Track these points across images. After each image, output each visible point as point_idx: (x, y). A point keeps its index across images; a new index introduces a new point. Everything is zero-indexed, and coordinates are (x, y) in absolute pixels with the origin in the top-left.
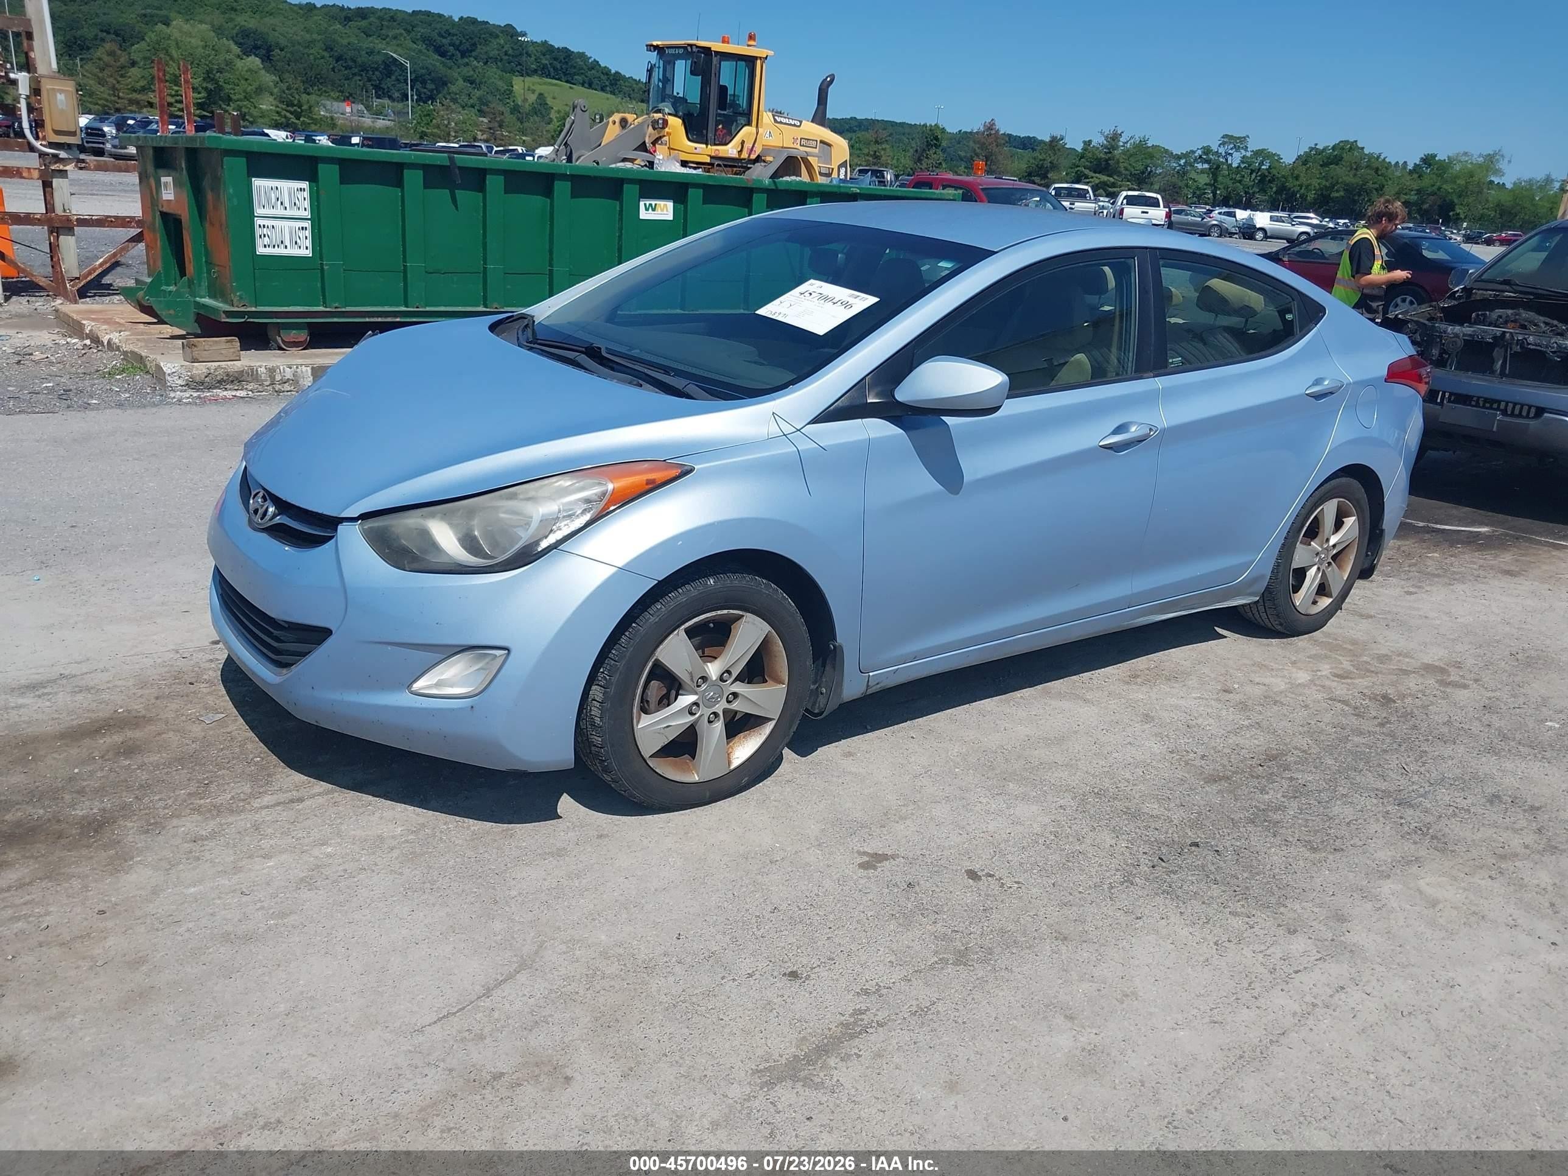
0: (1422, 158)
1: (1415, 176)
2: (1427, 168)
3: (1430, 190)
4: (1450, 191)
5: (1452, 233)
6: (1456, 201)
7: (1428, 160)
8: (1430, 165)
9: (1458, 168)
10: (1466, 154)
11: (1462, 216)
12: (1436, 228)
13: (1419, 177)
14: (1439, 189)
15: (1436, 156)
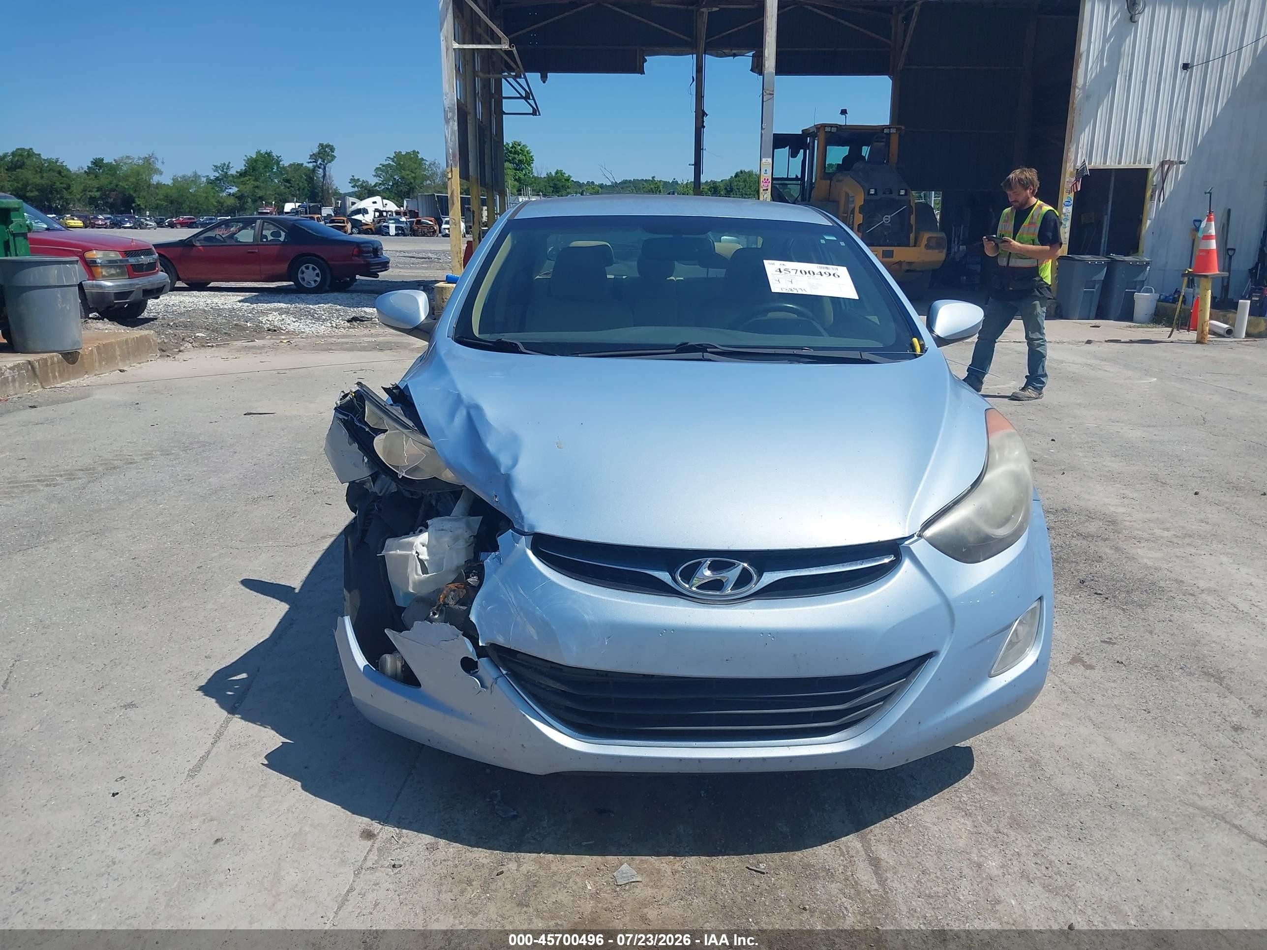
0: (92, 162)
1: (92, 176)
2: (99, 170)
3: (110, 187)
4: (127, 187)
5: (146, 220)
6: (134, 195)
7: (98, 163)
8: (101, 167)
9: (124, 168)
10: (128, 157)
11: (143, 207)
12: (131, 217)
13: (96, 177)
14: (117, 186)
15: (103, 160)
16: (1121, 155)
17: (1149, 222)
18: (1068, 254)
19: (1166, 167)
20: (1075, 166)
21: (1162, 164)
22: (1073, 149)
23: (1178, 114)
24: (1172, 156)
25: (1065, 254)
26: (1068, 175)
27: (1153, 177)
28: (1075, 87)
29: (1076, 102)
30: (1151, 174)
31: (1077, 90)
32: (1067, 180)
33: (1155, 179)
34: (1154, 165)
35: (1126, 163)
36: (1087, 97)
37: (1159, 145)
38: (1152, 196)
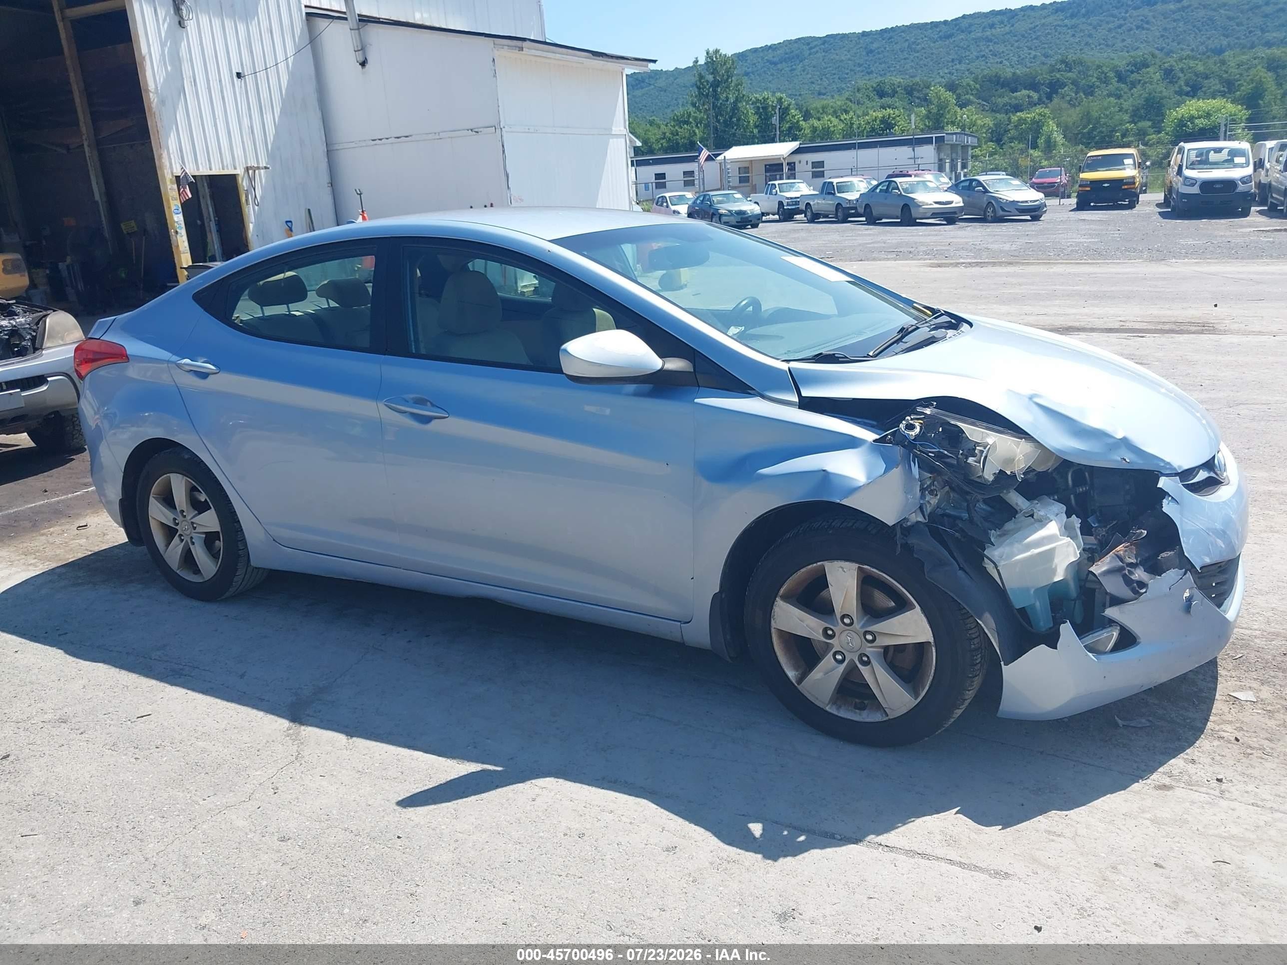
16: (209, 161)
17: (251, 226)
18: (193, 263)
19: (250, 172)
20: (172, 173)
21: (247, 169)
22: (165, 155)
23: (246, 122)
24: (252, 163)
25: (191, 264)
26: (168, 183)
27: (242, 181)
28: (147, 91)
29: (154, 105)
30: (240, 180)
31: (151, 95)
32: (169, 187)
33: (244, 184)
34: (240, 171)
35: (216, 171)
36: (163, 102)
37: (238, 152)
38: (247, 200)
